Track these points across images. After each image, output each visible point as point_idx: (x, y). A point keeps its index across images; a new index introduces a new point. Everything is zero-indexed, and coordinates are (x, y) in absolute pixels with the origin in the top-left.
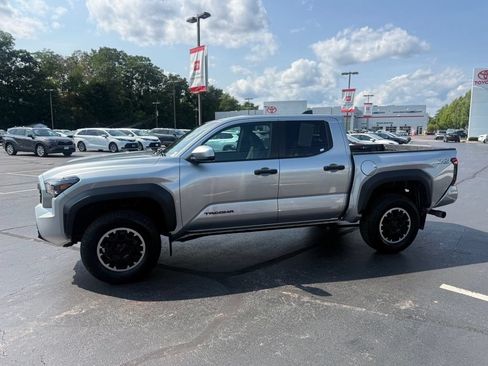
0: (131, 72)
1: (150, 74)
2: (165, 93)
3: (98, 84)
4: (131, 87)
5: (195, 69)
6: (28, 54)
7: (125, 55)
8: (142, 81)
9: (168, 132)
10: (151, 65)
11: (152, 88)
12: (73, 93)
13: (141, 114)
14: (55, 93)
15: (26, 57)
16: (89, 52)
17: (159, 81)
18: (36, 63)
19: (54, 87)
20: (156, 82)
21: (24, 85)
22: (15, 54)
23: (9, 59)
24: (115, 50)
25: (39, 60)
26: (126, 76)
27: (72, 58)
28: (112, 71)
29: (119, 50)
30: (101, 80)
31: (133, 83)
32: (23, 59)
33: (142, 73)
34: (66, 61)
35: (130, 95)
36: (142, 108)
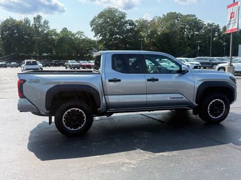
0: (184, 25)
1: (195, 24)
2: (204, 35)
3: (165, 34)
4: (184, 34)
5: (231, 18)
6: (132, 21)
7: (181, 15)
8: (190, 29)
9: (206, 59)
10: (196, 19)
11: (196, 33)
12: (152, 40)
13: (188, 49)
14: (143, 40)
15: (132, 23)
16: (162, 16)
17: (201, 28)
18: (135, 26)
19: (143, 37)
20: (199, 29)
21: (129, 37)
22: (126, 22)
23: (124, 25)
24: (175, 13)
25: (137, 24)
26: (181, 27)
27: (153, 21)
28: (173, 25)
29: (177, 13)
30: (167, 31)
31: (185, 31)
32: (130, 24)
33: (190, 25)
34: (149, 23)
35: (183, 39)
36: (189, 46)
